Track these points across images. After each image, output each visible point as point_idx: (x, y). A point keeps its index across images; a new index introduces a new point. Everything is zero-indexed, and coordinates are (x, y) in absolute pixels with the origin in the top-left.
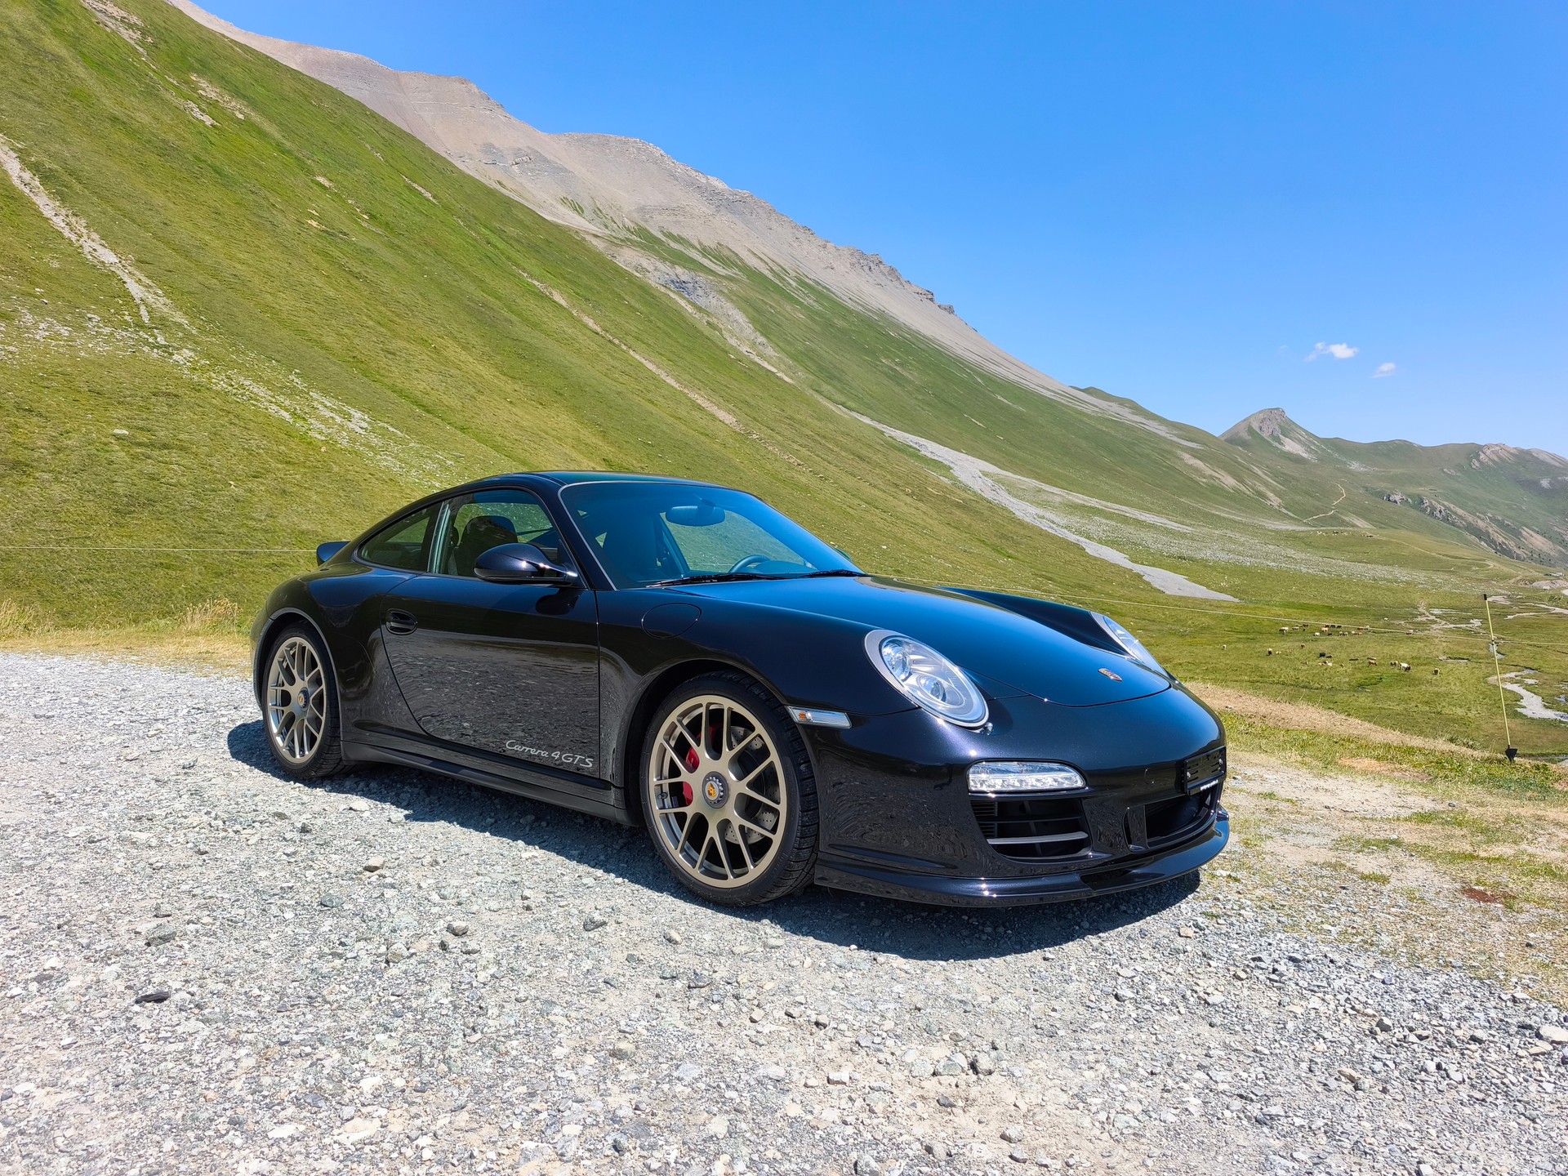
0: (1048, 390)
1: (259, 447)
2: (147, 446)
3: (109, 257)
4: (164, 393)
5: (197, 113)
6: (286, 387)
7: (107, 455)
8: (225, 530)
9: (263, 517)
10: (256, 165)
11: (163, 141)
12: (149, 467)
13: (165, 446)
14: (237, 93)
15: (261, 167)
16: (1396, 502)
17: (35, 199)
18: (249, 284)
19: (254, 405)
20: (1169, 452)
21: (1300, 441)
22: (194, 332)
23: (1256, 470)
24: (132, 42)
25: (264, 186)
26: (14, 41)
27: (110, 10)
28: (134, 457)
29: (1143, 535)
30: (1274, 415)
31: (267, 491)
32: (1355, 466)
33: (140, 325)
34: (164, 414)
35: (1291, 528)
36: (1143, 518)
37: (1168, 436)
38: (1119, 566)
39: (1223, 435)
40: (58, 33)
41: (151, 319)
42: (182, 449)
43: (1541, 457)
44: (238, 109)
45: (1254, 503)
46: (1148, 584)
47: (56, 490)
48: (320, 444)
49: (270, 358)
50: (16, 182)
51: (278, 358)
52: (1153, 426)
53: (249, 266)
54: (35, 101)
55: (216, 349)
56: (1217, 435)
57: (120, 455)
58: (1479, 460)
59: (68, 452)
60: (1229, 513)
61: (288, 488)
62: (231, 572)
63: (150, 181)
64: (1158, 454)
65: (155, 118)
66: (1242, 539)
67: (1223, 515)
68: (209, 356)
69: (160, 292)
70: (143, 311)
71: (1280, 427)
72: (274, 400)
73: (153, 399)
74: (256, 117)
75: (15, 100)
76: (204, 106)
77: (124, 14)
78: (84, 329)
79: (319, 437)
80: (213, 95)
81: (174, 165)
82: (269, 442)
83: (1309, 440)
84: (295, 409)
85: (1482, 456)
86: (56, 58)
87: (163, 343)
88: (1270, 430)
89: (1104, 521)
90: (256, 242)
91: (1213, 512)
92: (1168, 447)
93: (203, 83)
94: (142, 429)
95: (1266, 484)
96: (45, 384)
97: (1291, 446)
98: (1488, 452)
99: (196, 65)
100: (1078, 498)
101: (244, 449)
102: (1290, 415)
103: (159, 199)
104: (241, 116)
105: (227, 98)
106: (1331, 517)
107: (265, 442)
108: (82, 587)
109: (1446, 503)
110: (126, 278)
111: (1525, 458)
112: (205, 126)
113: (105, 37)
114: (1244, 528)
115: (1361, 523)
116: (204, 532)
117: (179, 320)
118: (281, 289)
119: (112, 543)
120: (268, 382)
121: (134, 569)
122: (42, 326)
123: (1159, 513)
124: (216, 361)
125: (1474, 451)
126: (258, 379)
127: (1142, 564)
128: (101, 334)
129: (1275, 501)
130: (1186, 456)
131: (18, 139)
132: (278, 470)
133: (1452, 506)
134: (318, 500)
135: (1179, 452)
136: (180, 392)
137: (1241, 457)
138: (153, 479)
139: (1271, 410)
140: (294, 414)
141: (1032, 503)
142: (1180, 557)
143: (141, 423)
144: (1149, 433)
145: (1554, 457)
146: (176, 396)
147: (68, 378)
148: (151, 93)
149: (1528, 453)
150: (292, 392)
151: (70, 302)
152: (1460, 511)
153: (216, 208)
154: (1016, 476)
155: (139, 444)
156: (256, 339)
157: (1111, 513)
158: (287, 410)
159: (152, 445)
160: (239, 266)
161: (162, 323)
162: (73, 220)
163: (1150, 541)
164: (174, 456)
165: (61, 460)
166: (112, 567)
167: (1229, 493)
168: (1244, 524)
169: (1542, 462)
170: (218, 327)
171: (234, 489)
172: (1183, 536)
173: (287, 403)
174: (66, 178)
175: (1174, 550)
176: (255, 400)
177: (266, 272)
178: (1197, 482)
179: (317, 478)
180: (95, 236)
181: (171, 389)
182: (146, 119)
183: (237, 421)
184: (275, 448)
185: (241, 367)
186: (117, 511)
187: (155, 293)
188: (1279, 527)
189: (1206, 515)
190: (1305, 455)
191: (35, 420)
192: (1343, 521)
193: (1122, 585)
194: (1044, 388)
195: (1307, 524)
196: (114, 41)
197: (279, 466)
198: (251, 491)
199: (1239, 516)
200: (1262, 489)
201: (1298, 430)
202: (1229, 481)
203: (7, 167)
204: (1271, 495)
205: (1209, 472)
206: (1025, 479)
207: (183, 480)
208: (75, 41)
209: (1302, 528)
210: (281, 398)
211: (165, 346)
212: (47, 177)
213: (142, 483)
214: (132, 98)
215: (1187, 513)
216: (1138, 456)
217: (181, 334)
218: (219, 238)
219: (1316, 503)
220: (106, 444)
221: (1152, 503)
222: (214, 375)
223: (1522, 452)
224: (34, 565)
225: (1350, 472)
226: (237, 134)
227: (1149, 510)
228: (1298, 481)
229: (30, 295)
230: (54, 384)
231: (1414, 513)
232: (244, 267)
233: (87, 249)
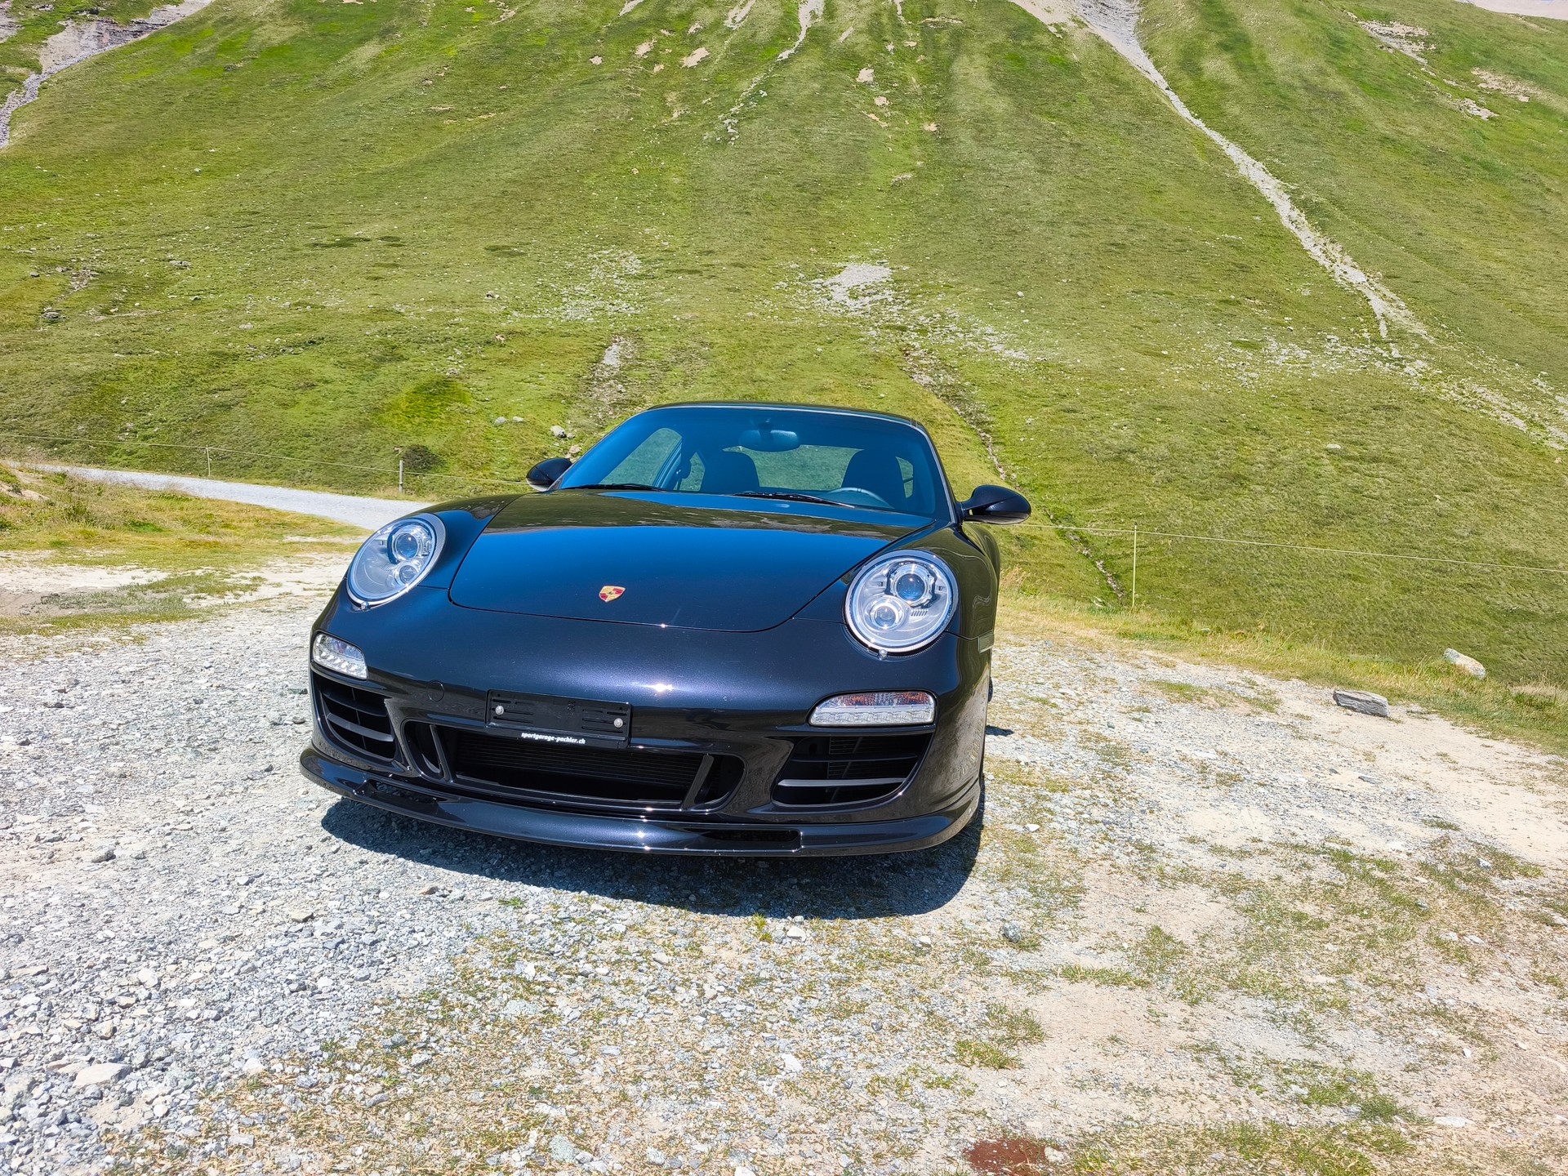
1: (1477, 459)
2: (1357, 460)
3: (1357, 277)
4: (1384, 406)
5: (1474, 110)
6: (1526, 392)
7: (1317, 469)
8: (1421, 545)
9: (1466, 534)
10: (1535, 149)
11: (1432, 149)
12: (1353, 480)
13: (1375, 460)
14: (1524, 75)
15: (1540, 151)
17: (1298, 234)
18: (1502, 283)
19: (1483, 414)
22: (1431, 342)
24: (1414, 56)
25: (1541, 170)
26: (1302, 91)
27: (1395, 30)
28: (1342, 470)
31: (1476, 506)
33: (1377, 341)
34: (1381, 428)
40: (1343, 71)
41: (1388, 334)
42: (1392, 462)
44: (1522, 91)
47: (1266, 500)
48: (1555, 455)
49: (1512, 361)
50: (1286, 223)
51: (1523, 360)
53: (1507, 263)
54: (1312, 142)
55: (1452, 357)
57: (1328, 468)
59: (1282, 466)
61: (1503, 503)
62: (1420, 589)
63: (1411, 193)
65: (1427, 128)
68: (1442, 365)
69: (1403, 305)
70: (1383, 327)
72: (1508, 407)
73: (1373, 414)
74: (1542, 95)
75: (1295, 146)
76: (1482, 100)
77: (1409, 29)
78: (1321, 350)
79: (1557, 446)
80: (1495, 85)
81: (1440, 172)
82: (1491, 453)
84: (1533, 416)
86: (1338, 95)
87: (1398, 356)
90: (1520, 235)
93: (1486, 75)
94: (1355, 443)
96: (1275, 404)
99: (1481, 58)
101: (1459, 461)
103: (1418, 210)
104: (1525, 99)
105: (1511, 83)
107: (1485, 453)
108: (1273, 590)
110: (1371, 296)
112: (1483, 122)
113: (1386, 58)
116: (1399, 546)
117: (1417, 331)
118: (1541, 283)
119: (1307, 549)
120: (1506, 387)
121: (1322, 578)
122: (1284, 351)
124: (1448, 369)
126: (1495, 386)
128: (1337, 353)
131: (1292, 182)
132: (1495, 483)
134: (1537, 517)
136: (1402, 404)
138: (1357, 492)
140: (1531, 422)
143: (1355, 438)
146: (1396, 408)
147: (1296, 398)
148: (1428, 102)
150: (1532, 397)
151: (1313, 326)
153: (1478, 207)
155: (1349, 458)
156: (1500, 342)
158: (1522, 418)
159: (1362, 459)
160: (1494, 265)
161: (1399, 336)
162: (1329, 247)
164: (1382, 469)
165: (1274, 473)
166: (1302, 574)
170: (1459, 334)
171: (1439, 503)
173: (1525, 409)
174: (1331, 208)
176: (1487, 408)
177: (1526, 267)
179: (1541, 493)
180: (1348, 259)
181: (1394, 403)
182: (1415, 130)
183: (1457, 432)
184: (1496, 459)
185: (1476, 374)
186: (1316, 522)
187: (1398, 307)
191: (1259, 438)
196: (1397, 61)
197: (1498, 479)
198: (1457, 505)
203: (1279, 210)
207: (1387, 493)
208: (1355, 75)
210: (1517, 405)
211: (1399, 359)
212: (1310, 210)
213: (1344, 496)
214: (1406, 114)
217: (1417, 346)
218: (1476, 239)
220: (1317, 459)
222: (1444, 385)
224: (1233, 567)
226: (1517, 121)
229: (1279, 324)
230: (1283, 404)
232: (1501, 266)
233: (1338, 272)
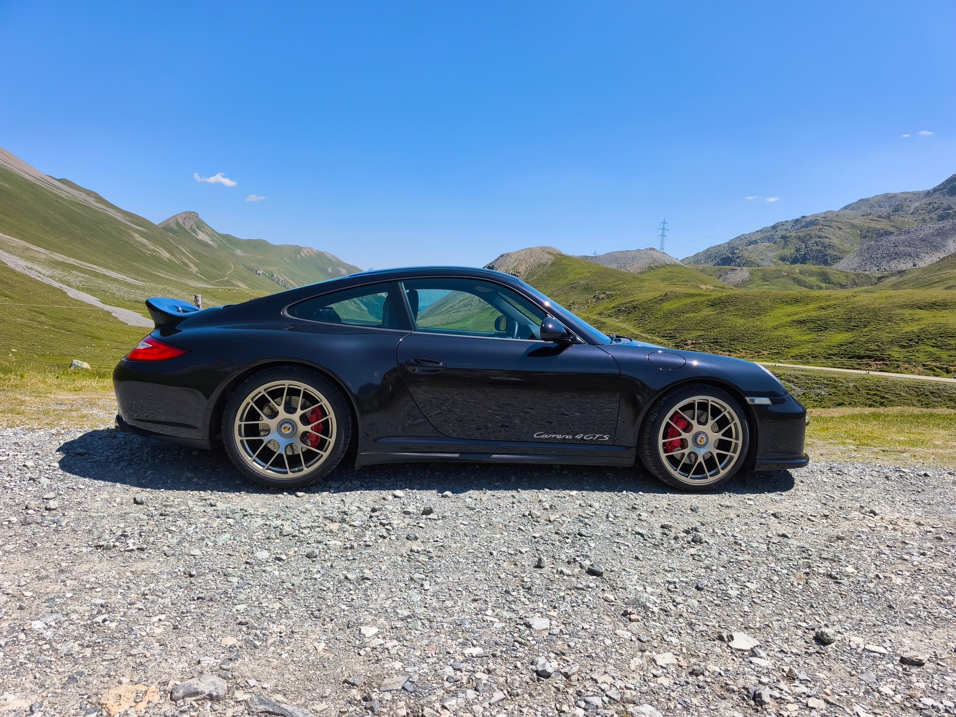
0: (30, 175)
16: (260, 274)
20: (125, 232)
21: (207, 234)
23: (182, 249)
29: (109, 286)
30: (192, 216)
32: (238, 252)
35: (204, 286)
36: (109, 274)
37: (123, 220)
38: (94, 306)
39: (160, 224)
43: (329, 256)
45: (181, 269)
46: (116, 318)
52: (111, 212)
56: (156, 223)
58: (300, 255)
60: (166, 275)
64: (117, 231)
66: (176, 292)
67: (162, 275)
71: (196, 224)
83: (213, 234)
85: (302, 253)
88: (190, 225)
89: (81, 275)
91: (155, 273)
92: (124, 228)
95: (188, 258)
97: (202, 236)
98: (305, 251)
100: (59, 257)
102: (203, 217)
106: (226, 281)
109: (285, 277)
111: (321, 255)
114: (176, 284)
115: (242, 285)
123: (119, 271)
125: (298, 250)
127: (110, 305)
129: (194, 269)
130: (136, 236)
133: (287, 279)
135: (131, 232)
137: (172, 239)
139: (190, 212)
141: (21, 257)
142: (136, 302)
144: (110, 217)
145: (334, 257)
149: (323, 253)
152: (291, 282)
154: (6, 236)
157: (85, 269)
163: (115, 290)
167: (165, 262)
168: (176, 282)
169: (329, 259)
172: (138, 287)
175: (132, 297)
178: (144, 253)
188: (197, 285)
189: (151, 275)
190: (210, 242)
192: (233, 284)
193: (97, 318)
194: (26, 173)
195: (212, 284)
199: (172, 277)
200: (186, 261)
201: (207, 227)
202: (165, 254)
204: (191, 265)
205: (152, 247)
206: (16, 240)
209: (211, 287)
215: (138, 273)
216: (101, 232)
219: (218, 272)
221: (114, 265)
223: (320, 252)
225: (236, 256)
227: (111, 269)
228: (207, 258)
231: (269, 281)
